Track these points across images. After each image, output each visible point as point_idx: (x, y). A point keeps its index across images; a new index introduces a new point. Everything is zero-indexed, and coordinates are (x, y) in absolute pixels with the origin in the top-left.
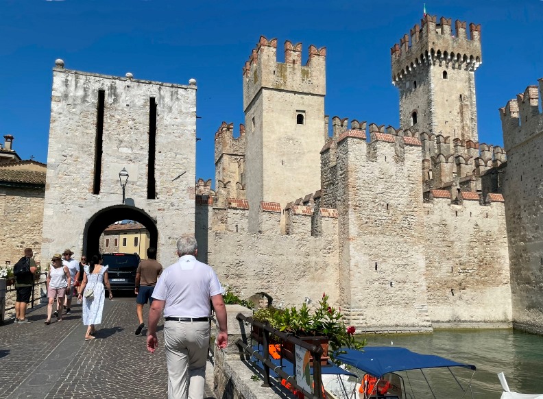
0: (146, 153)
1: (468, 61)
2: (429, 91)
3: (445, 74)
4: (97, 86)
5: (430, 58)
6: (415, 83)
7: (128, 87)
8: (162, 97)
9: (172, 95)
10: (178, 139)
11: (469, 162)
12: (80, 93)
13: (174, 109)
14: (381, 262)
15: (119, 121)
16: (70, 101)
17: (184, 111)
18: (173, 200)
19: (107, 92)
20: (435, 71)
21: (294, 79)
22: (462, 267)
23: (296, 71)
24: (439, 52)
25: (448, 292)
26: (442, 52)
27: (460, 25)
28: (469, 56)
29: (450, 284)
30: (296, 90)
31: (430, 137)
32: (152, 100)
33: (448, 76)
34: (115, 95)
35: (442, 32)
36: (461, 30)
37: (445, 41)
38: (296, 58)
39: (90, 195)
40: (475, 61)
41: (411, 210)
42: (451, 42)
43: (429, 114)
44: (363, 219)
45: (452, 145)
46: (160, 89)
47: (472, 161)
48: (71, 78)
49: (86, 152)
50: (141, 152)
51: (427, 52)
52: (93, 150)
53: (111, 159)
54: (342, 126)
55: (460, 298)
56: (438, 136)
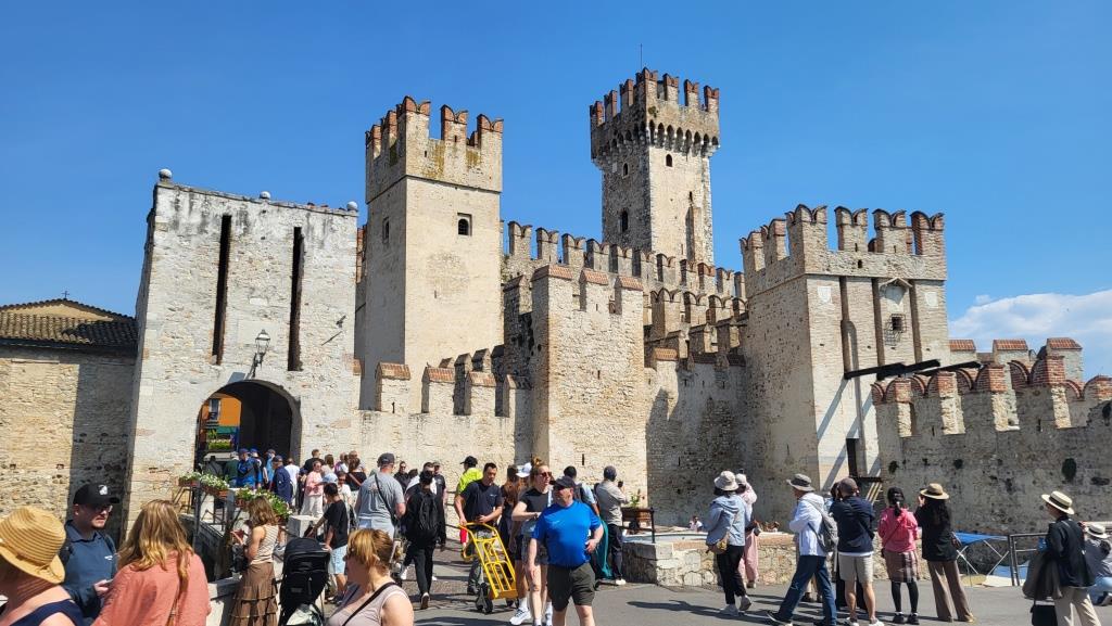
0: (287, 305)
1: (702, 143)
2: (646, 183)
3: (669, 160)
4: (220, 210)
5: (649, 135)
6: (626, 166)
7: (264, 212)
8: (310, 228)
9: (324, 224)
10: (332, 286)
11: (702, 301)
12: (196, 219)
13: (326, 243)
14: (590, 455)
15: (250, 261)
16: (182, 230)
17: (341, 247)
18: (323, 372)
19: (234, 219)
20: (656, 155)
21: (455, 164)
22: (692, 457)
23: (459, 152)
24: (661, 126)
25: (674, 493)
26: (666, 128)
27: (690, 88)
28: (702, 136)
29: (675, 483)
30: (457, 181)
31: (648, 258)
32: (297, 230)
33: (673, 162)
34: (246, 223)
35: (666, 98)
36: (692, 96)
37: (670, 111)
38: (458, 133)
39: (206, 366)
40: (710, 144)
41: (630, 379)
42: (678, 113)
43: (646, 219)
44: (567, 392)
45: (678, 268)
46: (308, 216)
47: (705, 300)
48: (184, 198)
49: (203, 303)
50: (281, 304)
51: (644, 125)
52: (213, 302)
53: (238, 314)
54: (523, 236)
55: (689, 502)
56: (660, 256)
